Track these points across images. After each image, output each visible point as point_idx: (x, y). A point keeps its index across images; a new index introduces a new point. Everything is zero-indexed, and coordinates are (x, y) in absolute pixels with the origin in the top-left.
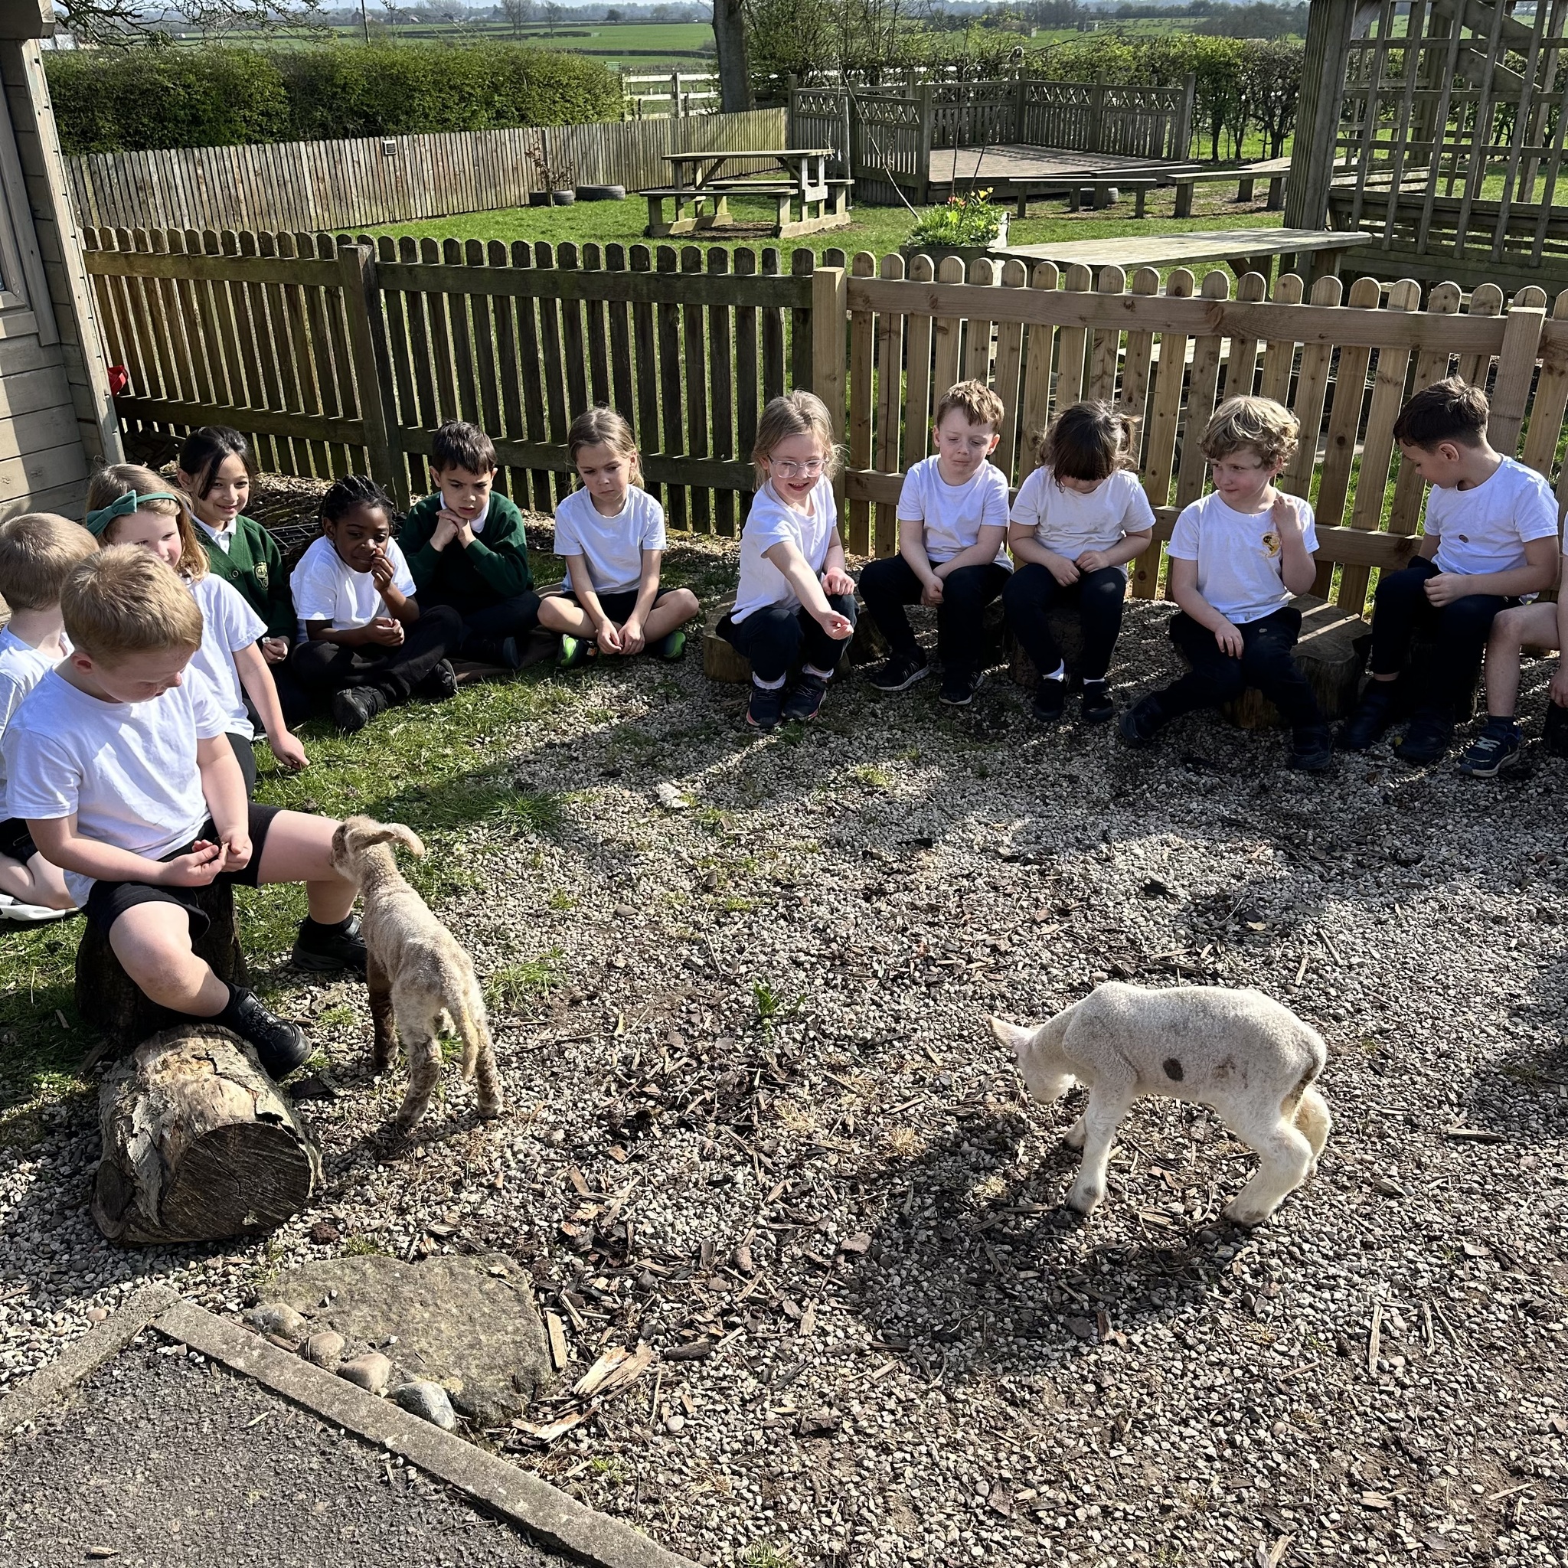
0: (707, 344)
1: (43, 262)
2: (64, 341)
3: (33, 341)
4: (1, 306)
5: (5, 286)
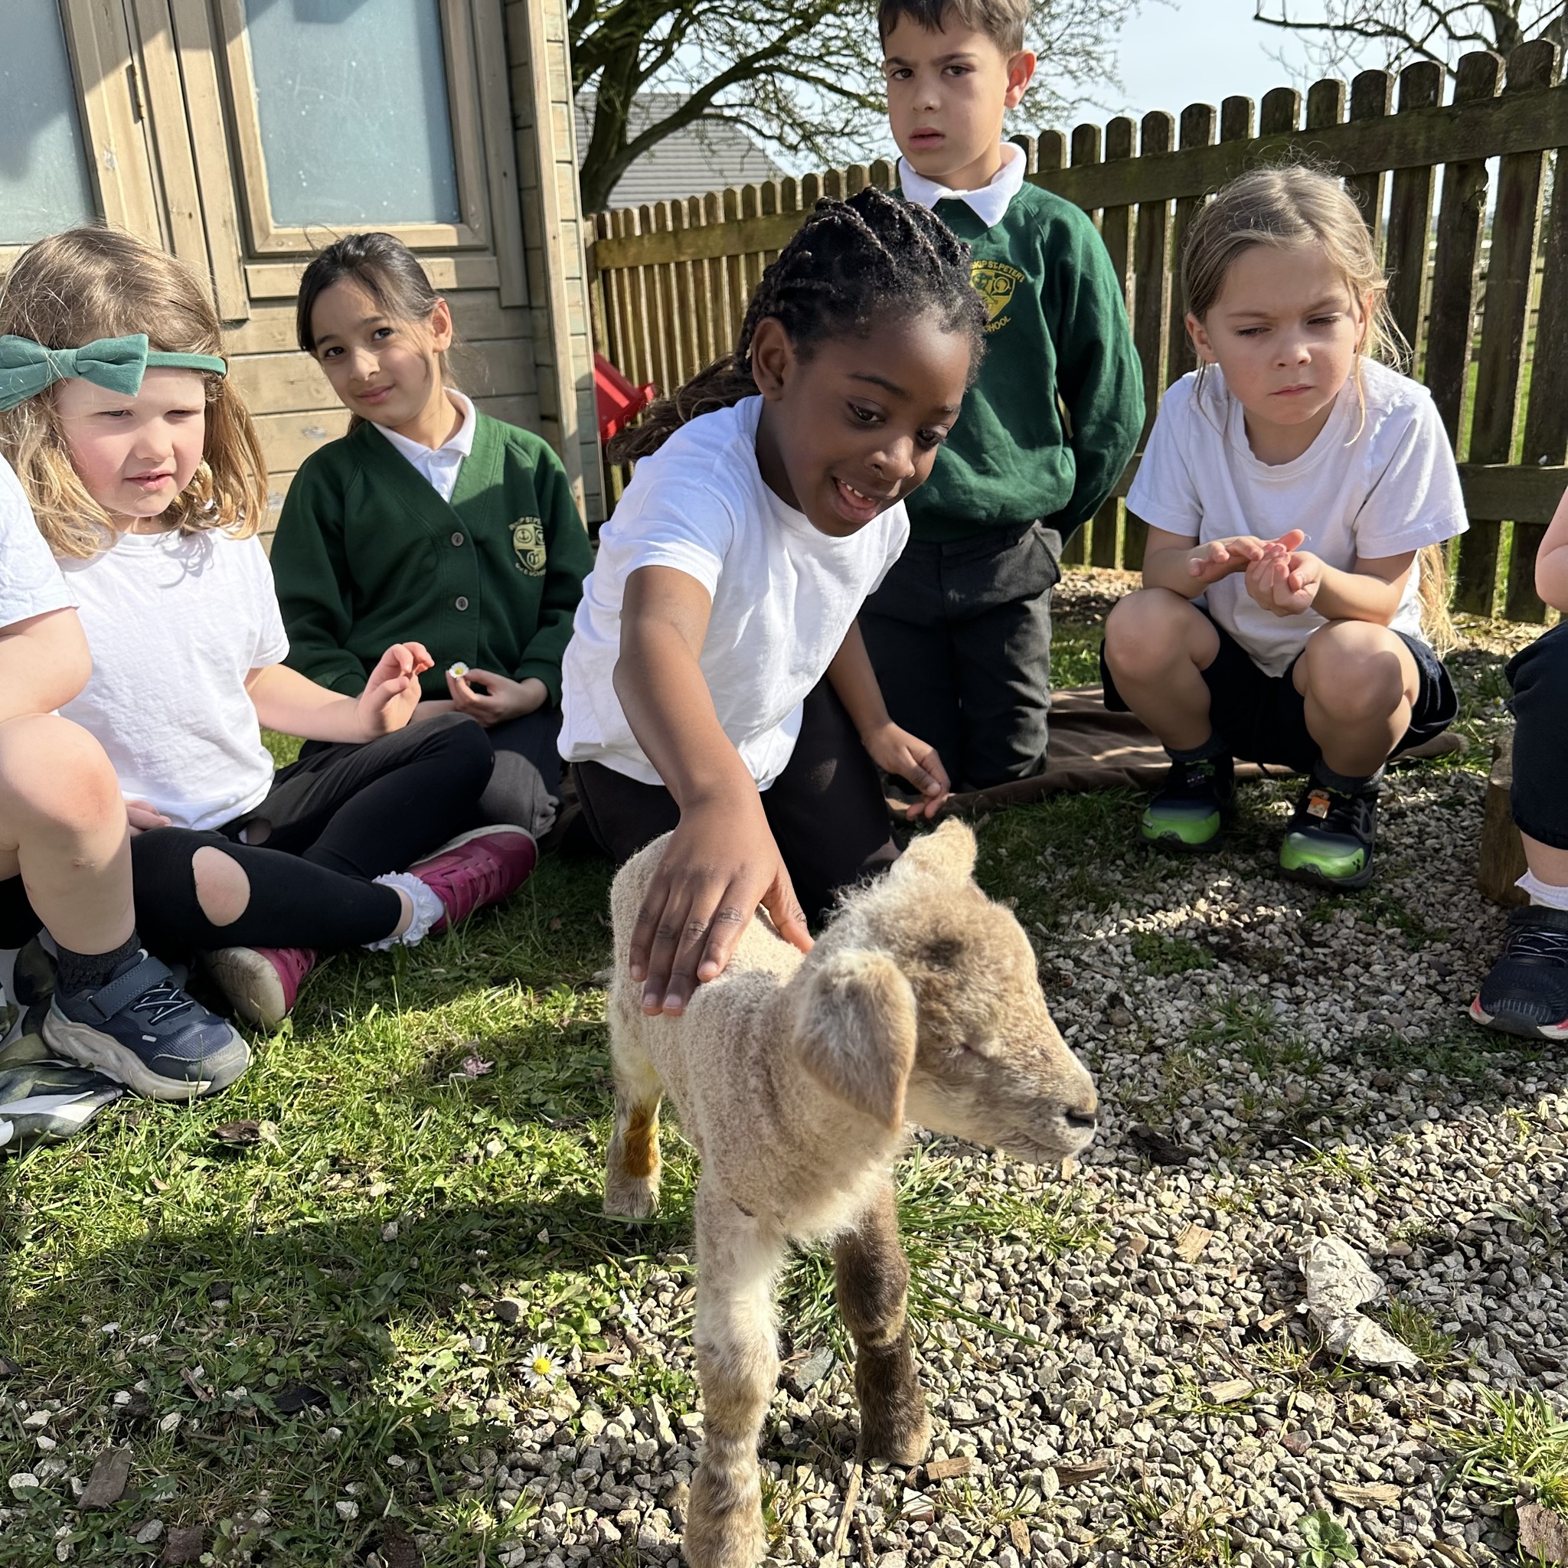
1: (520, 190)
2: (535, 303)
3: (491, 299)
4: (453, 242)
5: (459, 217)
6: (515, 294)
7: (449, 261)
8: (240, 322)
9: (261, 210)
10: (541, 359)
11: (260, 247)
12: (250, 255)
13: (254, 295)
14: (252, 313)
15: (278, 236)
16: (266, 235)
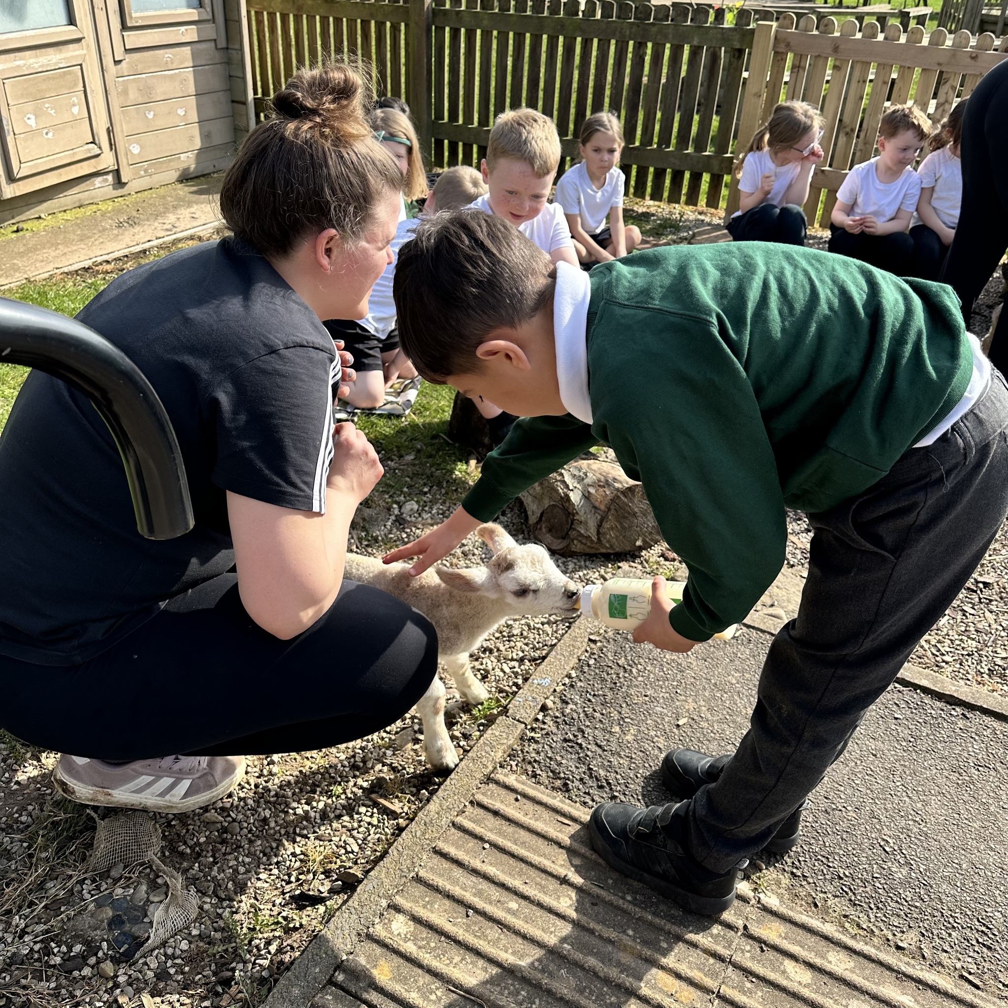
0: (665, 70)
2: (230, 46)
3: (212, 45)
4: (196, 18)
5: (201, 5)
6: (222, 43)
7: (194, 27)
8: (120, 61)
9: (129, 6)
10: (232, 74)
11: (128, 23)
12: (124, 27)
13: (127, 48)
14: (127, 56)
16: (131, 17)
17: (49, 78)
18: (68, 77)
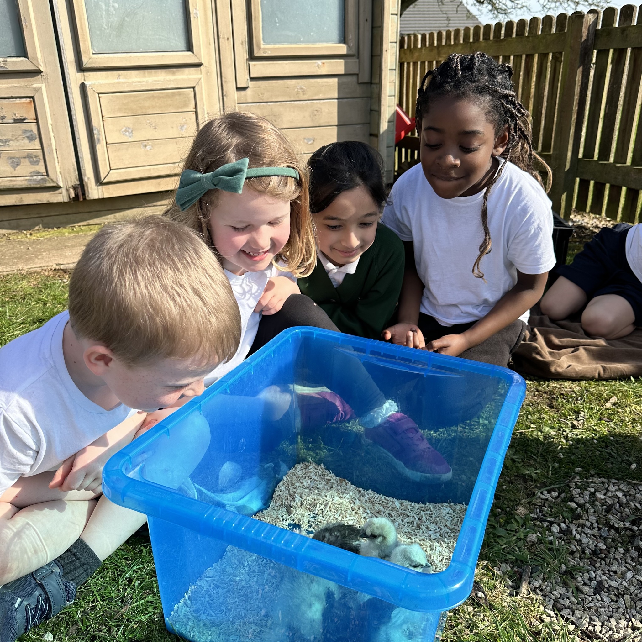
1: (373, 28)
2: (373, 81)
3: (354, 79)
5: (345, 40)
6: (365, 77)
8: (244, 89)
9: (258, 37)
10: (372, 108)
11: (256, 54)
12: (252, 57)
13: (252, 76)
14: (251, 84)
15: (264, 49)
16: (259, 48)
17: (153, 97)
18: (177, 97)
